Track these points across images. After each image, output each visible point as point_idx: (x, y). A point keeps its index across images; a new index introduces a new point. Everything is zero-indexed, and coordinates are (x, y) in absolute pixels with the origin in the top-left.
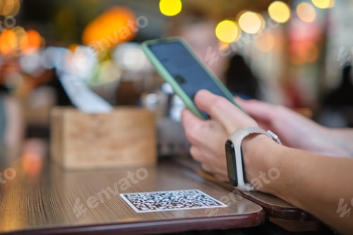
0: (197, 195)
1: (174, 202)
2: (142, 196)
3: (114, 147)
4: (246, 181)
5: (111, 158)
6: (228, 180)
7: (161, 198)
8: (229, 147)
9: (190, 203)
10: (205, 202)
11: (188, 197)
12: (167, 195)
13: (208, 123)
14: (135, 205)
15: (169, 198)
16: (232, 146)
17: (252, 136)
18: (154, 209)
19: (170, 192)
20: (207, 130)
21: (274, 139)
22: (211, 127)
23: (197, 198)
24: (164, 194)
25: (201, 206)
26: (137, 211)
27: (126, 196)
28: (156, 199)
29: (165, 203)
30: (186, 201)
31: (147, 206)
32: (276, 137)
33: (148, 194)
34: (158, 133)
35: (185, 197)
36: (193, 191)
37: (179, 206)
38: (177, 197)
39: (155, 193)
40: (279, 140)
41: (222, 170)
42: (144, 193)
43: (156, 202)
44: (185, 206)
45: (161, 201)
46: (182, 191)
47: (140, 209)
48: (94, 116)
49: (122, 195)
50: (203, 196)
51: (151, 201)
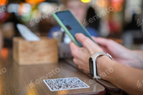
0: (76, 80)
1: (67, 85)
2: (53, 81)
3: (40, 55)
4: (97, 75)
5: (39, 60)
6: (89, 73)
7: (61, 82)
8: (91, 60)
9: (74, 85)
10: (80, 85)
11: (73, 82)
12: (64, 81)
13: (81, 48)
14: (50, 87)
15: (65, 82)
16: (92, 60)
17: (101, 56)
18: (59, 89)
19: (65, 79)
20: (81, 52)
21: (110, 57)
22: (83, 50)
23: (76, 82)
24: (62, 80)
25: (78, 87)
26: (51, 90)
27: (46, 81)
28: (59, 83)
29: (63, 85)
30: (72, 84)
31: (55, 87)
32: (111, 56)
33: (55, 80)
34: (59, 49)
35: (71, 82)
36: (74, 78)
37: (69, 87)
38: (68, 82)
39: (58, 79)
40: (112, 58)
41: (87, 69)
42: (54, 79)
43: (59, 85)
44: (72, 87)
45: (61, 84)
46: (70, 78)
47: (52, 89)
48: (31, 42)
49: (44, 81)
50: (79, 81)
51: (57, 84)
